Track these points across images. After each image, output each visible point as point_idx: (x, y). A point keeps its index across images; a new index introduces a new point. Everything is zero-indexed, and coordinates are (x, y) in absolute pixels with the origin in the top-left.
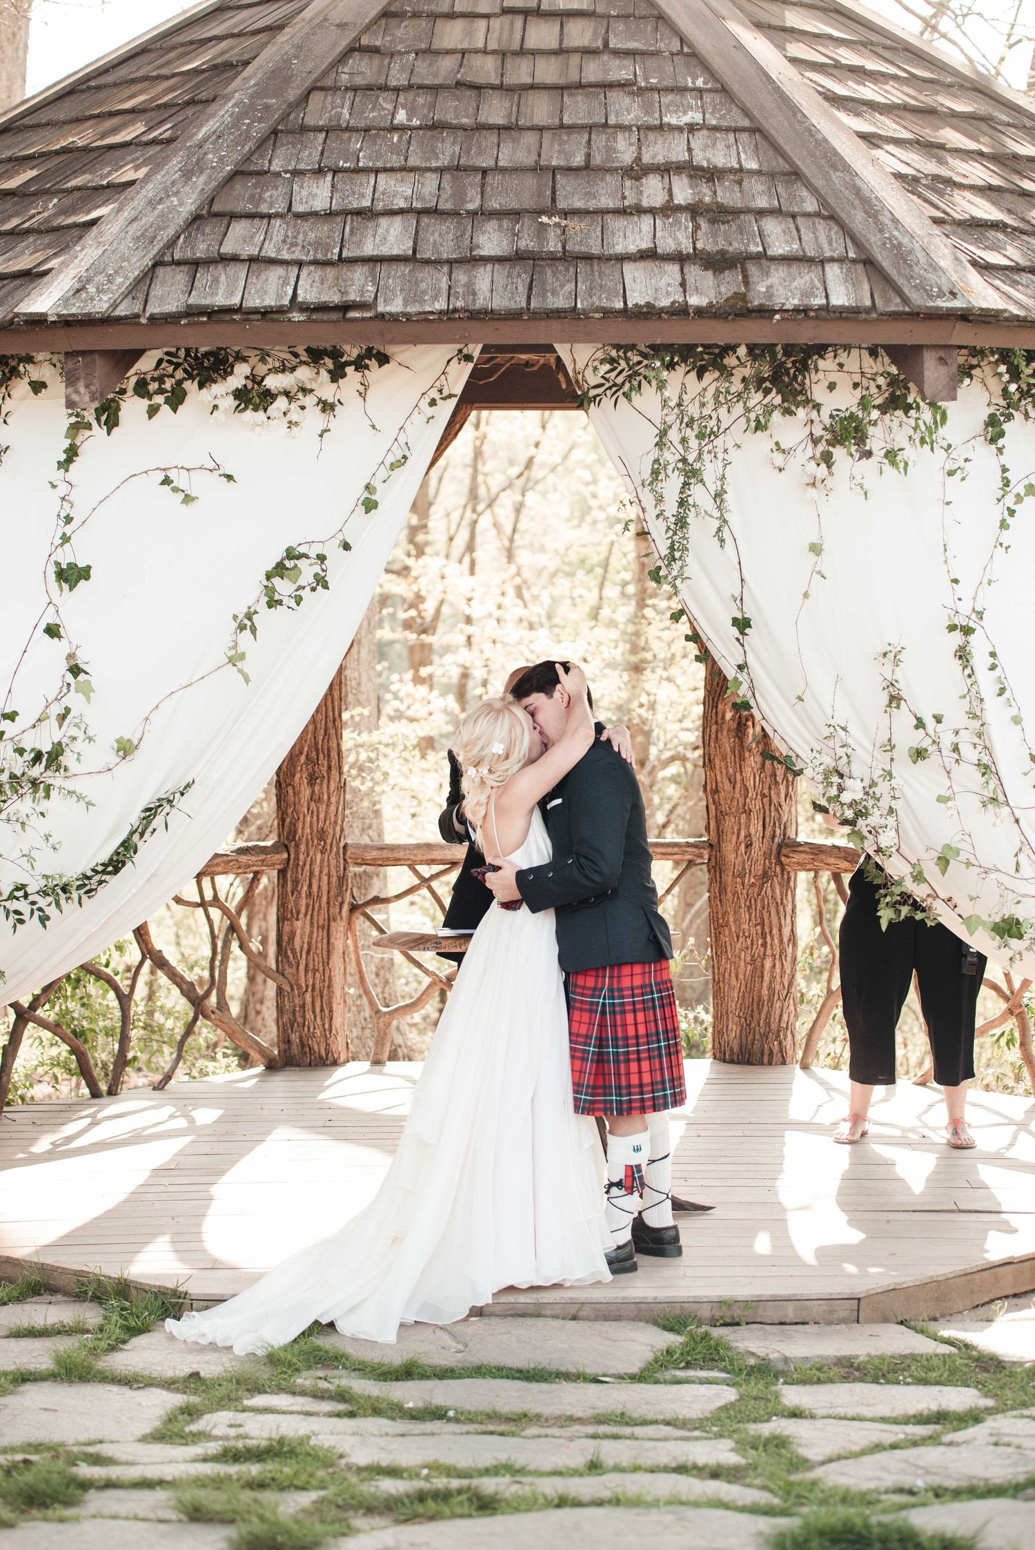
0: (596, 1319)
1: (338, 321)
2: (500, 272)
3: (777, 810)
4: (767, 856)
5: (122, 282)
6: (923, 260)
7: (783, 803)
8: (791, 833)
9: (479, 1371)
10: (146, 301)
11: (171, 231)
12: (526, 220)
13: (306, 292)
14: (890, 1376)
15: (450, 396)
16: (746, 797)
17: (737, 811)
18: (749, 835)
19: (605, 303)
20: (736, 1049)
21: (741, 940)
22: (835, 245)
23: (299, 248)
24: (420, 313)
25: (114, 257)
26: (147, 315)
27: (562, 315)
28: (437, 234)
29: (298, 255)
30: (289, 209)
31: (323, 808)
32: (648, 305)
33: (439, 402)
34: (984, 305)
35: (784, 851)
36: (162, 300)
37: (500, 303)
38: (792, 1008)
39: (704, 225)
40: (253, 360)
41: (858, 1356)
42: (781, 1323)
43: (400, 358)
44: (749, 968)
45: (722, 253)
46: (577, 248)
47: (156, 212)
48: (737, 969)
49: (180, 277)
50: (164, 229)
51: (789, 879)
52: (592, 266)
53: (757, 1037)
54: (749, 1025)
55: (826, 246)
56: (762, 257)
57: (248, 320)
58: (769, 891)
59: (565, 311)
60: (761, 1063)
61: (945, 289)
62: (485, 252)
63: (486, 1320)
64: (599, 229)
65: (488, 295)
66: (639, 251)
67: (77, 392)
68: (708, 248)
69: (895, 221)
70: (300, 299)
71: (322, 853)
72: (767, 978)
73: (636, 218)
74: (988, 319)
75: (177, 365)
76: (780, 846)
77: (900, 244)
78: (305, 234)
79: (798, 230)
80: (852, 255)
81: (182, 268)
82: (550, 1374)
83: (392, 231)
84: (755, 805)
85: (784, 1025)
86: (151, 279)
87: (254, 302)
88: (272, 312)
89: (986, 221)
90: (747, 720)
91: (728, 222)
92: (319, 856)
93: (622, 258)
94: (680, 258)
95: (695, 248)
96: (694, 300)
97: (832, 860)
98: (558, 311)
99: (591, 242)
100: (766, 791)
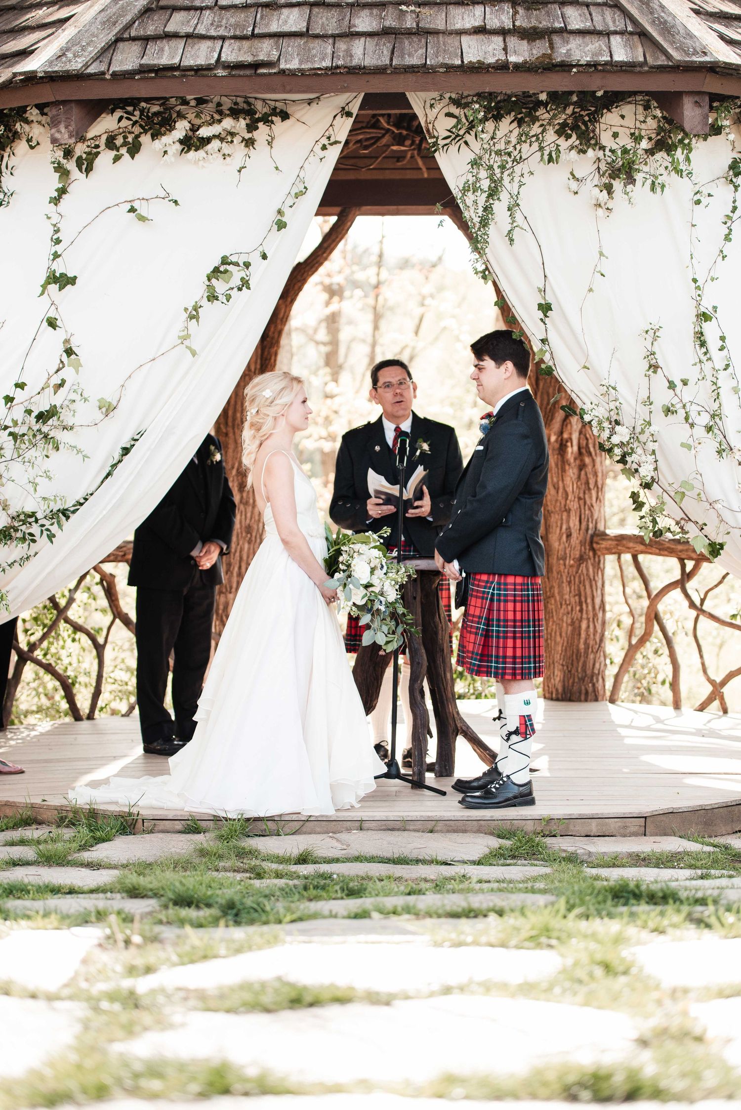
0: (448, 831)
1: (251, 76)
2: (371, 43)
3: (590, 509)
4: (582, 543)
5: (92, 51)
6: (682, 31)
7: (594, 504)
8: (601, 527)
9: (358, 859)
10: (110, 64)
11: (129, 18)
12: (390, 9)
13: (227, 55)
14: (669, 864)
15: (336, 142)
16: (567, 499)
17: (560, 510)
18: (569, 528)
19: (447, 61)
20: (560, 690)
21: (564, 607)
22: (617, 23)
23: (223, 28)
24: (311, 69)
25: (86, 35)
26: (111, 72)
27: (416, 70)
28: (324, 19)
29: (222, 32)
30: (216, 4)
31: (249, 509)
32: (479, 62)
33: (328, 146)
34: (727, 60)
35: (595, 539)
36: (121, 62)
37: (370, 61)
38: (602, 658)
39: (521, 10)
40: (191, 116)
41: (643, 853)
42: (587, 836)
43: (297, 115)
44: (570, 628)
45: (535, 28)
46: (427, 26)
47: (118, 6)
48: (560, 629)
49: (136, 47)
50: (123, 16)
51: (599, 561)
52: (438, 38)
53: (576, 680)
54: (570, 672)
55: (611, 24)
56: (564, 31)
57: (184, 76)
58: (585, 572)
59: (418, 67)
60: (579, 700)
61: (698, 49)
62: (360, 29)
63: (365, 832)
64: (444, 14)
65: (361, 57)
66: (473, 27)
67: (59, 131)
68: (524, 25)
69: (662, 7)
70: (223, 59)
71: (249, 542)
72: (583, 635)
73: (471, 7)
74: (730, 72)
75: (135, 123)
76: (592, 536)
77: (666, 22)
78: (228, 19)
79: (591, 14)
80: (630, 29)
81: (137, 42)
82: (411, 861)
83: (291, 17)
84: (574, 505)
85: (596, 672)
86: (114, 50)
87: (188, 62)
88: (202, 69)
89: (731, 14)
90: (567, 441)
91: (539, 9)
92: (246, 546)
93: (460, 33)
94: (503, 32)
95: (514, 26)
96: (513, 59)
97: (631, 545)
98: (413, 67)
99: (438, 22)
100: (581, 495)
